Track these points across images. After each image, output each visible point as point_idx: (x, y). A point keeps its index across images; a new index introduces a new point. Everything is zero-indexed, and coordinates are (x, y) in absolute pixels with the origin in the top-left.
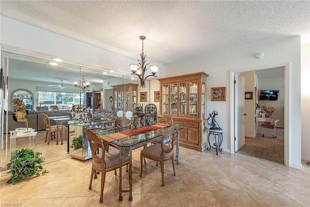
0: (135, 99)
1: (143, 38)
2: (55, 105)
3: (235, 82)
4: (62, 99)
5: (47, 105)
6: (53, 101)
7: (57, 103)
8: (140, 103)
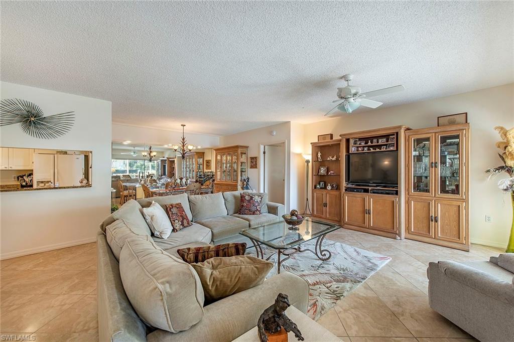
0: (201, 166)
1: (183, 126)
2: (128, 174)
3: (264, 153)
4: (137, 167)
5: (118, 175)
6: (125, 169)
7: (130, 171)
8: (206, 171)
